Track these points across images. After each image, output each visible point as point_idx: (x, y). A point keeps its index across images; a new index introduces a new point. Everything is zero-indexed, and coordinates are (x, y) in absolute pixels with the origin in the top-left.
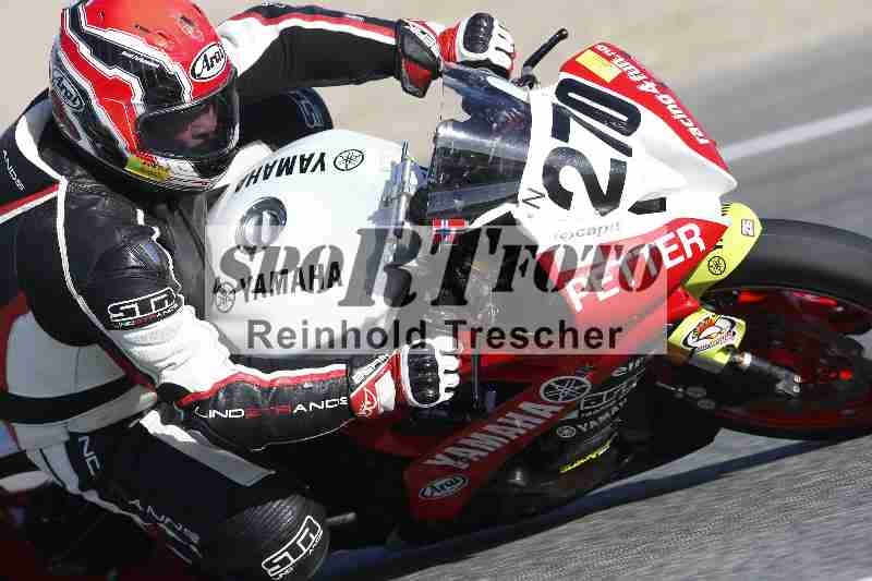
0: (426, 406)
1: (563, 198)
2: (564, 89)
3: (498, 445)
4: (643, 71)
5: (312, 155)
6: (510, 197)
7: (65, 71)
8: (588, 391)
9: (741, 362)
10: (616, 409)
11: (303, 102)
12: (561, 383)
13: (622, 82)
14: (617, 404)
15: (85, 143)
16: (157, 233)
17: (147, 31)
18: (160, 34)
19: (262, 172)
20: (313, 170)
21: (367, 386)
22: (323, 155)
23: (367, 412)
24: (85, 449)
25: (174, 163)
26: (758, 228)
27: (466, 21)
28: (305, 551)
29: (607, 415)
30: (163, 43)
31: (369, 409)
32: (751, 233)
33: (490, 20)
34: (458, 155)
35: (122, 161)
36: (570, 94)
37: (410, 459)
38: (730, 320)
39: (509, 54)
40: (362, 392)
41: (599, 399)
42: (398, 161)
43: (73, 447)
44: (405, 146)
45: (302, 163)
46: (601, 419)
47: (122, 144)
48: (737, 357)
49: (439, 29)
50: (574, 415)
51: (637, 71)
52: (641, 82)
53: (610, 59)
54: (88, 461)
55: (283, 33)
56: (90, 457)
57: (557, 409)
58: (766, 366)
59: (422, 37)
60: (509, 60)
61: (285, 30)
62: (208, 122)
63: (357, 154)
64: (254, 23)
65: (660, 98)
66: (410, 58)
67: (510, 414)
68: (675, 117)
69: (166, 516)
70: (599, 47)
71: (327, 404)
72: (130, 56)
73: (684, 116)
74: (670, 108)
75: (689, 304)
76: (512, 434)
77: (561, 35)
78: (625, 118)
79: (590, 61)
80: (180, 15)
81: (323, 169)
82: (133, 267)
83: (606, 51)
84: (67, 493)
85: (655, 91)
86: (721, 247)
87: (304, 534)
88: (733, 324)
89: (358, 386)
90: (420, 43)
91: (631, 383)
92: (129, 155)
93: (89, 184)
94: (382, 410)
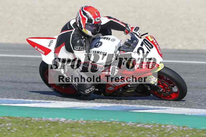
2: (144, 40)
4: (156, 41)
5: (108, 38)
6: (132, 51)
7: (79, 14)
13: (152, 42)
15: (78, 25)
16: (84, 40)
20: (108, 40)
22: (110, 38)
25: (89, 31)
26: (163, 67)
33: (139, 28)
35: (82, 29)
44: (121, 41)
47: (83, 27)
49: (132, 27)
52: (155, 43)
59: (129, 27)
64: (106, 18)
65: (157, 45)
66: (126, 29)
68: (158, 49)
72: (87, 15)
74: (158, 47)
77: (147, 34)
78: (151, 46)
80: (96, 12)
83: (152, 37)
87: (92, 88)
92: (83, 28)
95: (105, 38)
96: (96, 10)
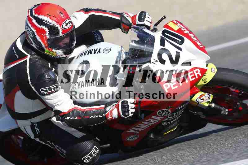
0: (126, 117)
1: (163, 62)
2: (164, 32)
3: (146, 127)
4: (185, 28)
5: (97, 49)
6: (149, 61)
7: (29, 26)
8: (170, 113)
9: (212, 106)
10: (178, 118)
11: (96, 34)
12: (163, 111)
13: (180, 31)
14: (178, 117)
15: (34, 45)
16: (54, 70)
17: (50, 16)
18: (54, 16)
19: (84, 53)
20: (97, 53)
21: (110, 111)
22: (100, 49)
23: (110, 118)
24: (36, 127)
25: (57, 51)
26: (216, 70)
27: (139, 13)
28: (94, 155)
29: (176, 119)
30: (54, 19)
31: (111, 118)
32: (214, 71)
33: (145, 13)
34: (135, 50)
35: (44, 50)
36: (166, 34)
37: (124, 131)
38: (209, 95)
39: (150, 22)
40: (109, 113)
41: (173, 115)
42: (120, 51)
43: (32, 126)
44: (122, 47)
45: (94, 51)
46: (174, 120)
47: (44, 46)
48: (211, 104)
49: (132, 15)
50: (167, 119)
51: (184, 28)
52: (185, 31)
53: (176, 24)
54: (36, 130)
55: (90, 16)
56: (37, 129)
57: (162, 118)
58: (218, 107)
59: (127, 17)
60: (150, 24)
61: (90, 15)
62: (67, 40)
63: (109, 49)
64: (82, 13)
65: (190, 35)
66: (124, 23)
67: (149, 119)
68: (194, 40)
69: (57, 145)
70: (174, 21)
71: (99, 116)
72: (46, 22)
73: (196, 40)
74: (192, 37)
75: (197, 90)
76: (150, 124)
77: (164, 17)
78: (180, 40)
79: (171, 25)
80: (59, 11)
81: (100, 53)
82: (47, 79)
83: (176, 22)
84: (31, 139)
85: (188, 33)
86: (206, 75)
87: (94, 151)
88: (209, 96)
89: (108, 111)
90: (126, 19)
91: (182, 111)
92: (45, 49)
93: (36, 56)
94: (114, 118)
95: (90, 52)
96: (58, 7)
